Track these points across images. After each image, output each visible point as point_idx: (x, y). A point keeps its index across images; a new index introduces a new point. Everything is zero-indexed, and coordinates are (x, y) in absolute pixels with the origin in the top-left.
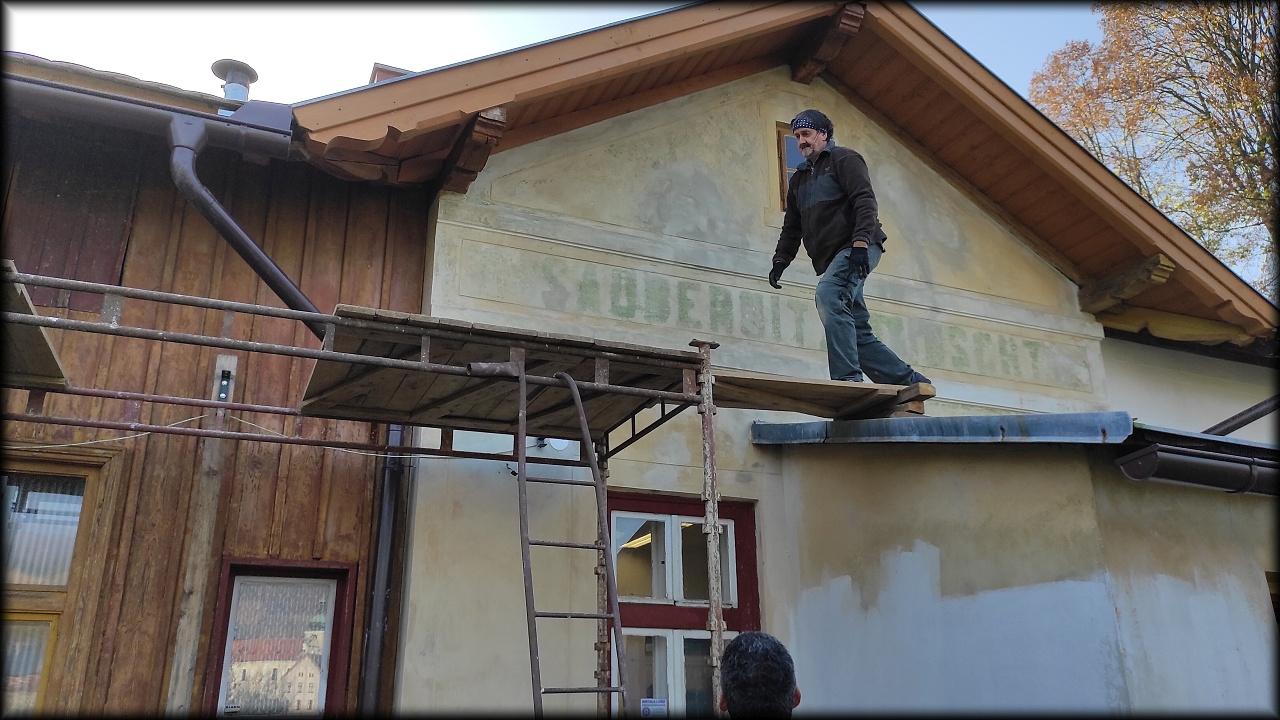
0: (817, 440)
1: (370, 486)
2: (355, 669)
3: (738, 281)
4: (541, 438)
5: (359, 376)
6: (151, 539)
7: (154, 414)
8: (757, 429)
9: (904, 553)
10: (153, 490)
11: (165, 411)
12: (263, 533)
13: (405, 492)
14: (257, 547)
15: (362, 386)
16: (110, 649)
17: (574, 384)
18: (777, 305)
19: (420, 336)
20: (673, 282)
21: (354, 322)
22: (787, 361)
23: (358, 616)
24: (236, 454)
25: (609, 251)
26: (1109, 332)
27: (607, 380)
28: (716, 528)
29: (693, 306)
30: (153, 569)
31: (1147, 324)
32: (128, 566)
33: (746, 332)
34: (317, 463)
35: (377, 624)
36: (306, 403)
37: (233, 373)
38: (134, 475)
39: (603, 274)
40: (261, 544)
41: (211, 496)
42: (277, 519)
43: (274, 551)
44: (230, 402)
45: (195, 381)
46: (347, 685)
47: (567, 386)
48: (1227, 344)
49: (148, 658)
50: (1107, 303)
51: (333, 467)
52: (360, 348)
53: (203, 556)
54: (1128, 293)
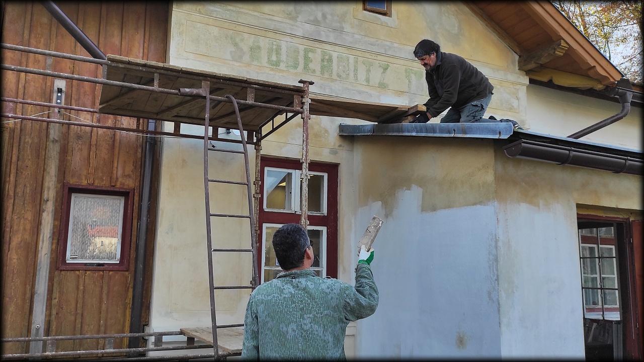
0: (369, 134)
1: (140, 150)
2: (134, 239)
3: (337, 48)
4: (228, 129)
5: (126, 93)
6: (26, 174)
7: (24, 110)
8: (342, 128)
9: (406, 191)
10: (26, 148)
11: (30, 108)
12: (85, 172)
13: (158, 154)
14: (82, 179)
15: (128, 99)
16: (9, 226)
17: (235, 101)
18: (357, 62)
19: (154, 73)
20: (302, 48)
21: (118, 65)
22: (360, 92)
23: (135, 215)
24: (68, 132)
25: (267, 30)
26: (532, 81)
27: (253, 100)
28: (306, 176)
29: (311, 61)
30: (28, 188)
31: (552, 77)
32: (16, 187)
33: (339, 76)
34: (111, 138)
35: (144, 219)
36: (101, 106)
37: (64, 89)
38: (15, 141)
39: (264, 43)
40: (84, 178)
41: (55, 153)
42: (91, 165)
43: (91, 181)
44: (63, 105)
45: (44, 93)
46: (130, 246)
47: (232, 102)
48: (591, 89)
49: (29, 231)
50: (532, 65)
51: (120, 140)
52: (124, 78)
53: (53, 183)
54: (543, 60)
